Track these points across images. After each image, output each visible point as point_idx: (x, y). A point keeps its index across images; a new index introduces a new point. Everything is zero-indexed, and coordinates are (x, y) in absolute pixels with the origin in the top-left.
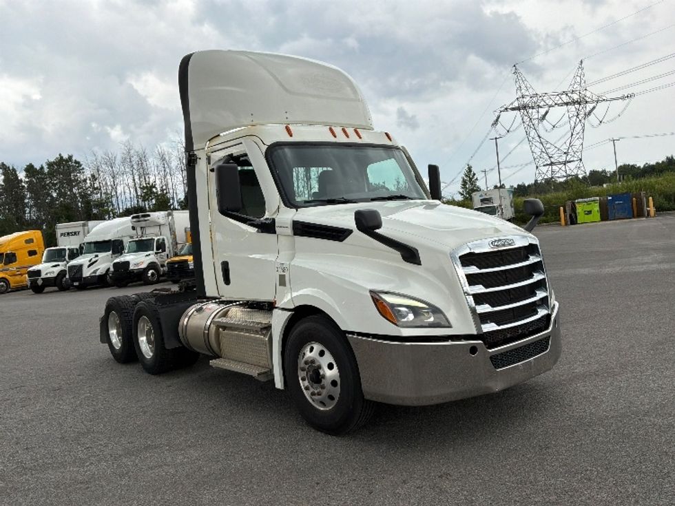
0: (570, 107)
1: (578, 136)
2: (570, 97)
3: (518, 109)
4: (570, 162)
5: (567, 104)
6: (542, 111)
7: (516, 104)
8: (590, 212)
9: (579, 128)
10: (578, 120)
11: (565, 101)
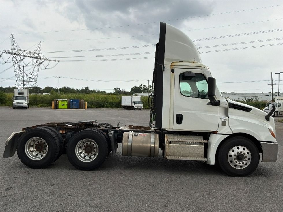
0: (34, 59)
1: (36, 72)
2: (34, 55)
3: (12, 54)
4: (31, 81)
5: (33, 57)
6: (22, 57)
7: (11, 51)
8: (63, 105)
9: (36, 68)
10: (36, 65)
11: (32, 56)
